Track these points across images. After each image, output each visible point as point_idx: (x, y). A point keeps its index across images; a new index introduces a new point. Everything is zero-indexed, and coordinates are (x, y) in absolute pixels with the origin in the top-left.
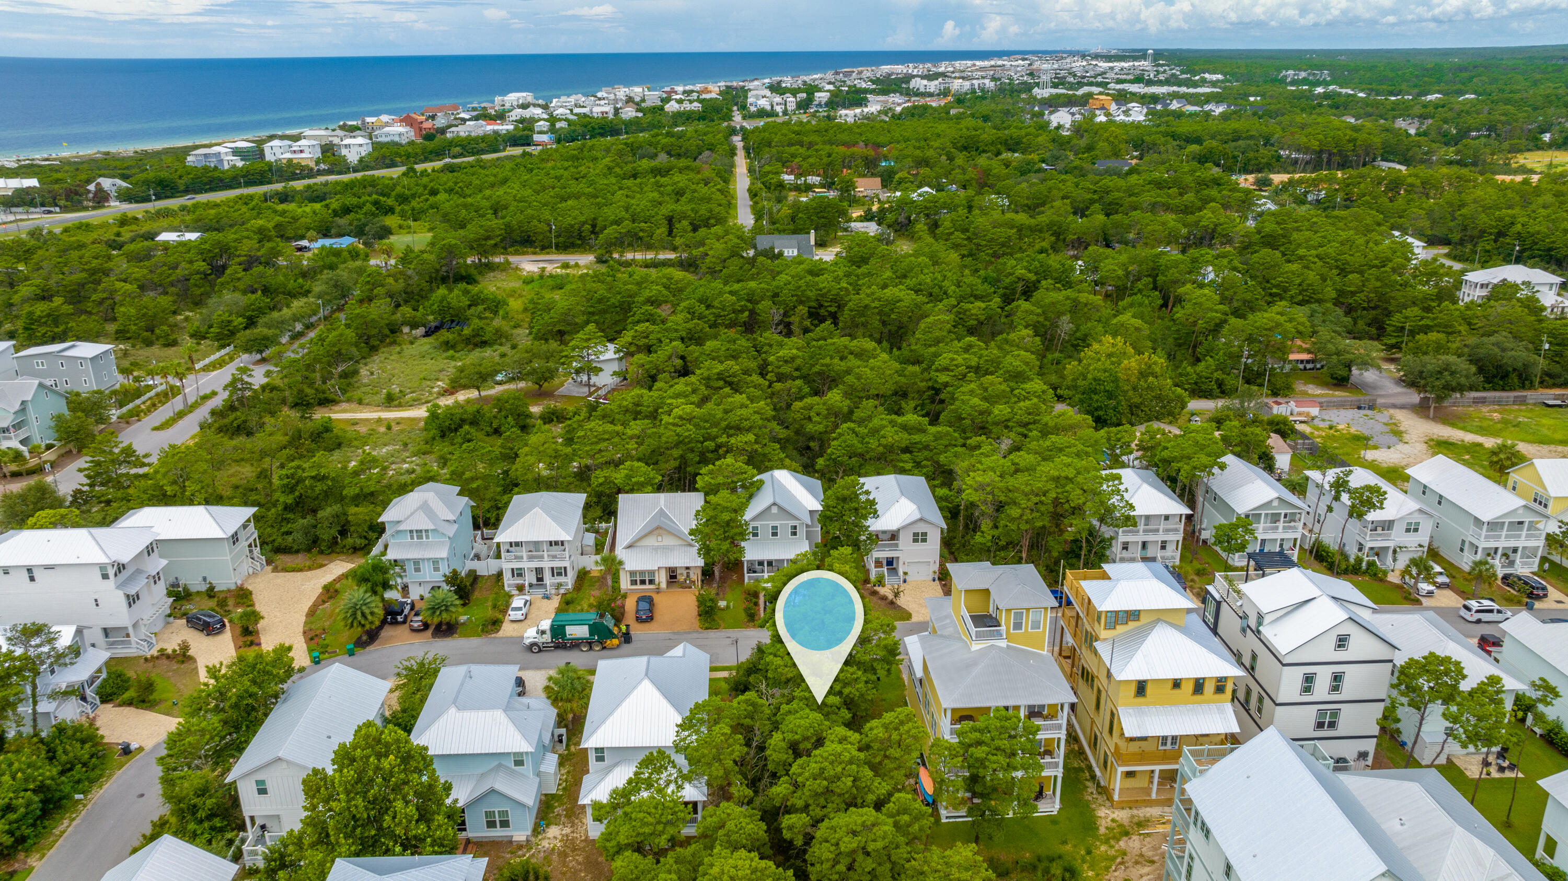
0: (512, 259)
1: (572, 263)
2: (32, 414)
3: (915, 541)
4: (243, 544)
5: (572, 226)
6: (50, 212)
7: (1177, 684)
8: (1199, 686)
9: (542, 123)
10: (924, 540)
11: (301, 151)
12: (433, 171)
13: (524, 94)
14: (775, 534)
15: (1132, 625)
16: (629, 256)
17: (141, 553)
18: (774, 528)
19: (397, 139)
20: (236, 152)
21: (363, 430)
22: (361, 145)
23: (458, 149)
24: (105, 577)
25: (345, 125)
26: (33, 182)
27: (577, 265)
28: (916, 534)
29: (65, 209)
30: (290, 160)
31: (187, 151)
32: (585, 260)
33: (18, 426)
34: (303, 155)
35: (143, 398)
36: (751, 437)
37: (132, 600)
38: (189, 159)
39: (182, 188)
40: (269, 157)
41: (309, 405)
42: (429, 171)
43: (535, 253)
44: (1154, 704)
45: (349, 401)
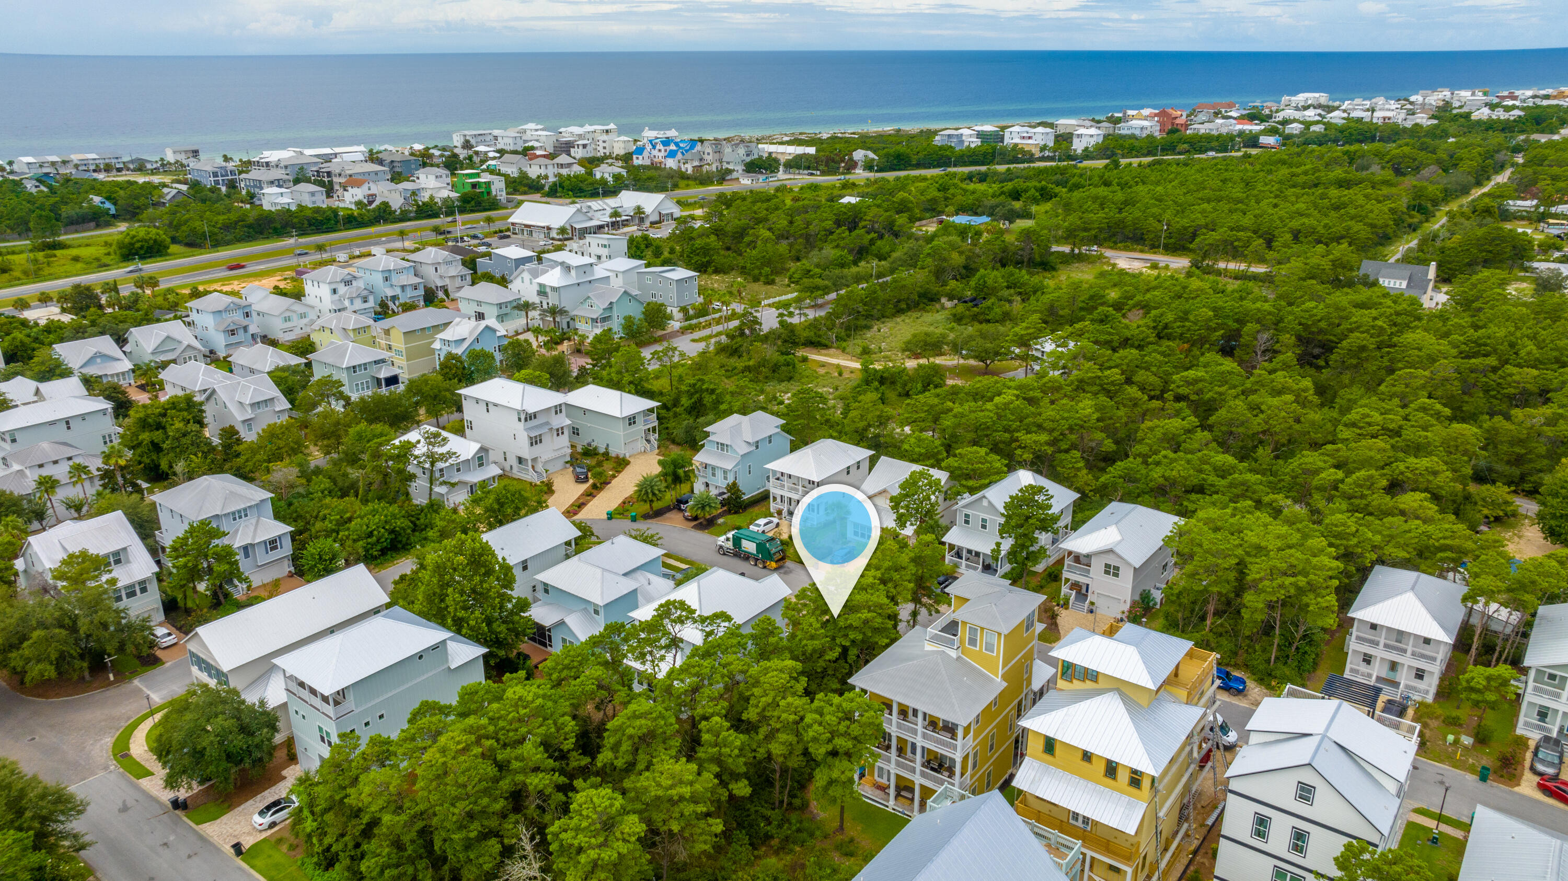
0: (1108, 253)
1: (1162, 265)
2: (615, 313)
3: (1107, 572)
4: (641, 427)
5: (1185, 228)
6: (812, 174)
7: (1087, 756)
8: (1111, 769)
9: (1294, 125)
10: (1116, 575)
11: (1030, 138)
12: (1140, 165)
13: (1317, 95)
14: (984, 527)
15: (1089, 685)
16: (1222, 265)
17: (549, 409)
18: (984, 520)
19: (1137, 132)
20: (980, 135)
21: (822, 371)
22: (1092, 136)
23: (1185, 146)
24: (520, 420)
25: (1112, 116)
26: (811, 150)
27: (1167, 267)
28: (1107, 566)
29: (823, 173)
30: (1016, 145)
31: (936, 133)
32: (1180, 263)
33: (604, 319)
34: (1030, 141)
35: (707, 318)
36: (1044, 437)
37: (535, 441)
38: (937, 138)
39: (914, 162)
40: (1007, 140)
41: (795, 344)
42: (1135, 165)
43: (1142, 251)
44: (1057, 766)
45: (838, 348)
